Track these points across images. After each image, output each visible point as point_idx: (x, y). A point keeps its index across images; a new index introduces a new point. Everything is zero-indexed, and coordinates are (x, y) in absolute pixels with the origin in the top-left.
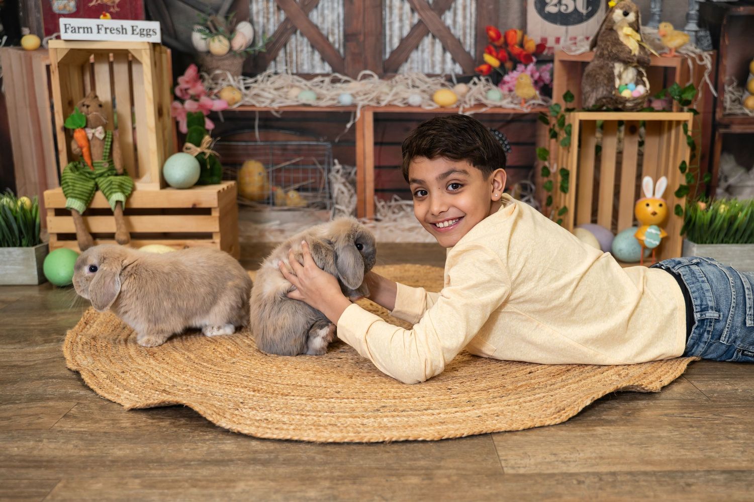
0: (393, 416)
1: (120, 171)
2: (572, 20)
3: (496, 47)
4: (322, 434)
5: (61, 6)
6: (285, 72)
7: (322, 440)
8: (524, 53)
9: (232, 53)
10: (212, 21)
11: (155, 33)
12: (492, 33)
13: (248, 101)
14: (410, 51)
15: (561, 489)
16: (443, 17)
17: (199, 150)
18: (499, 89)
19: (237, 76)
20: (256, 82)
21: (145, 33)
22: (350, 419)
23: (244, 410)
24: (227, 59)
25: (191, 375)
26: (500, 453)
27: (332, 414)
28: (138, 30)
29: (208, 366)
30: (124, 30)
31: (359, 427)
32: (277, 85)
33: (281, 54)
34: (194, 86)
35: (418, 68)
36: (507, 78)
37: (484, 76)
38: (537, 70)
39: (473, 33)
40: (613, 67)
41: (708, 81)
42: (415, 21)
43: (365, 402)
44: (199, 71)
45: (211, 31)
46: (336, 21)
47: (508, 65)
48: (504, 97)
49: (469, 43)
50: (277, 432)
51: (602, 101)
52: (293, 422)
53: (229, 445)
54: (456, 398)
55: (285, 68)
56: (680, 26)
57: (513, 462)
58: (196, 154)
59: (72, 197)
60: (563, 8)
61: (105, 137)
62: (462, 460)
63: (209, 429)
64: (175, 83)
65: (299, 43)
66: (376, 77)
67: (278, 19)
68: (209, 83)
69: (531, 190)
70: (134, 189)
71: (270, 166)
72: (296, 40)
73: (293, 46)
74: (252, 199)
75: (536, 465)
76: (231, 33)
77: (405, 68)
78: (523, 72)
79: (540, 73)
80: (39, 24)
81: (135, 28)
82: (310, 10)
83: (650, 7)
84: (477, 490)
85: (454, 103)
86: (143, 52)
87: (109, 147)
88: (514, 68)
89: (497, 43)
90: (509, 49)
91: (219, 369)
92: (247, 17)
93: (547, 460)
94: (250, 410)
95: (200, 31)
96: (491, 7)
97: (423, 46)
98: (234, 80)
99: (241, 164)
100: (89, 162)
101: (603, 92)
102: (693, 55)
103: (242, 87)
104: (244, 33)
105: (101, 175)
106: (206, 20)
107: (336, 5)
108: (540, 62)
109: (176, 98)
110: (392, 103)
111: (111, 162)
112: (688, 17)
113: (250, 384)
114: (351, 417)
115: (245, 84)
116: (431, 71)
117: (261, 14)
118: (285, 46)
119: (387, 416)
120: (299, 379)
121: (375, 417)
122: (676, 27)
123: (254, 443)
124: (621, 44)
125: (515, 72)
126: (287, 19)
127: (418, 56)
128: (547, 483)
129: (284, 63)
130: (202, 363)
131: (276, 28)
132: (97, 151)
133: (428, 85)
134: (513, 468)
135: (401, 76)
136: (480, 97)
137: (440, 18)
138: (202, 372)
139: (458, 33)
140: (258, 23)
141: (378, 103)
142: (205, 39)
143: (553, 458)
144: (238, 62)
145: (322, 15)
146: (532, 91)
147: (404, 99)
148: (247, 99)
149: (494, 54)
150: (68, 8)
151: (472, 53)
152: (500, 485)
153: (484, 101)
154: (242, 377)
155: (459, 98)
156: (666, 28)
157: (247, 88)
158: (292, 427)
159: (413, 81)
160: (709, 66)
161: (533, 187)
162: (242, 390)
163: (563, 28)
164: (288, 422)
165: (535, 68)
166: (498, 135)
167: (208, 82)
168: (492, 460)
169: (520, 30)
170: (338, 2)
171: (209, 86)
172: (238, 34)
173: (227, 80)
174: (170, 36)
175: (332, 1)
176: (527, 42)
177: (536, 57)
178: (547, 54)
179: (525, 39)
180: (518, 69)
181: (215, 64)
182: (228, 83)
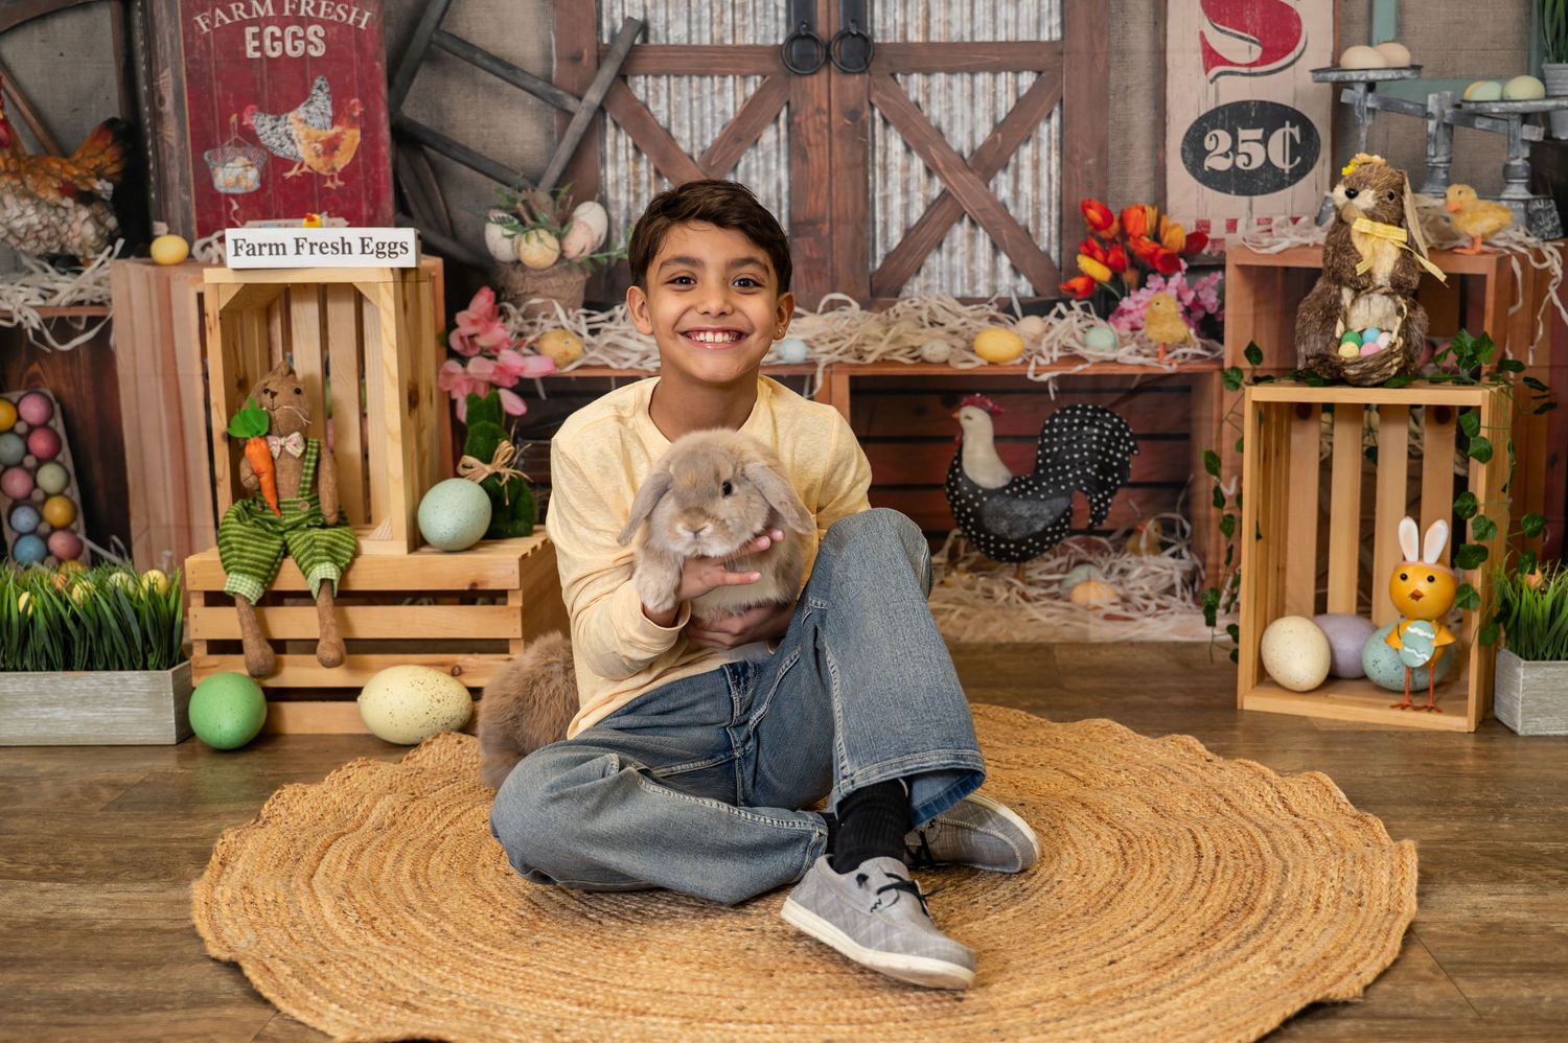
1: (332, 519)
2: (1260, 184)
3: (1102, 241)
5: (232, 179)
8: (1162, 252)
9: (566, 263)
10: (524, 202)
11: (406, 249)
12: (1094, 215)
13: (595, 358)
14: (927, 252)
16: (991, 185)
17: (489, 469)
18: (1111, 325)
19: (574, 308)
20: (611, 319)
21: (386, 250)
24: (554, 275)
25: (453, 970)
28: (372, 245)
29: (486, 949)
30: (346, 246)
34: (487, 330)
35: (941, 286)
36: (1126, 303)
37: (1078, 301)
38: (1190, 287)
39: (1055, 214)
41: (1557, 303)
42: (936, 192)
44: (498, 300)
45: (524, 220)
46: (774, 196)
47: (1129, 276)
48: (1121, 342)
49: (1047, 236)
56: (1490, 192)
58: (483, 477)
59: (237, 571)
60: (1241, 161)
61: (305, 452)
64: (451, 325)
66: (855, 305)
68: (517, 323)
69: (1183, 532)
70: (356, 553)
76: (562, 224)
77: (915, 286)
78: (1159, 289)
79: (1197, 292)
80: (187, 213)
81: (366, 241)
83: (1427, 155)
85: (1018, 356)
86: (382, 287)
87: (311, 471)
88: (1142, 284)
89: (1104, 234)
90: (1131, 244)
91: (509, 957)
92: (594, 192)
95: (501, 221)
96: (1091, 161)
97: (951, 241)
98: (568, 317)
100: (273, 503)
102: (1523, 250)
103: (584, 331)
104: (589, 223)
105: (295, 526)
106: (514, 201)
107: (773, 166)
108: (1193, 270)
109: (452, 354)
110: (888, 358)
111: (315, 500)
112: (1507, 173)
113: (572, 991)
115: (588, 323)
116: (968, 292)
117: (623, 186)
120: (668, 979)
122: (1483, 194)
124: (1348, 250)
125: (1143, 290)
127: (941, 263)
130: (475, 944)
132: (289, 481)
133: (963, 320)
135: (906, 303)
136: (1072, 343)
137: (987, 186)
138: (474, 963)
139: (1024, 215)
140: (617, 202)
141: (860, 358)
142: (510, 236)
144: (577, 281)
146: (1182, 330)
147: (914, 349)
148: (592, 354)
149: (1099, 255)
150: (243, 184)
151: (1054, 255)
153: (1080, 351)
154: (555, 977)
155: (1028, 344)
156: (1461, 195)
157: (594, 332)
159: (931, 312)
160: (1558, 271)
161: (1187, 527)
162: (556, 1003)
163: (1245, 199)
165: (1185, 280)
166: (1109, 421)
167: (516, 321)
169: (1153, 206)
170: (778, 160)
171: (517, 328)
172: (575, 225)
173: (553, 316)
174: (442, 232)
175: (766, 158)
176: (1166, 229)
177: (1186, 260)
178: (1210, 253)
179: (1163, 224)
180: (1148, 285)
181: (529, 285)
182: (556, 323)
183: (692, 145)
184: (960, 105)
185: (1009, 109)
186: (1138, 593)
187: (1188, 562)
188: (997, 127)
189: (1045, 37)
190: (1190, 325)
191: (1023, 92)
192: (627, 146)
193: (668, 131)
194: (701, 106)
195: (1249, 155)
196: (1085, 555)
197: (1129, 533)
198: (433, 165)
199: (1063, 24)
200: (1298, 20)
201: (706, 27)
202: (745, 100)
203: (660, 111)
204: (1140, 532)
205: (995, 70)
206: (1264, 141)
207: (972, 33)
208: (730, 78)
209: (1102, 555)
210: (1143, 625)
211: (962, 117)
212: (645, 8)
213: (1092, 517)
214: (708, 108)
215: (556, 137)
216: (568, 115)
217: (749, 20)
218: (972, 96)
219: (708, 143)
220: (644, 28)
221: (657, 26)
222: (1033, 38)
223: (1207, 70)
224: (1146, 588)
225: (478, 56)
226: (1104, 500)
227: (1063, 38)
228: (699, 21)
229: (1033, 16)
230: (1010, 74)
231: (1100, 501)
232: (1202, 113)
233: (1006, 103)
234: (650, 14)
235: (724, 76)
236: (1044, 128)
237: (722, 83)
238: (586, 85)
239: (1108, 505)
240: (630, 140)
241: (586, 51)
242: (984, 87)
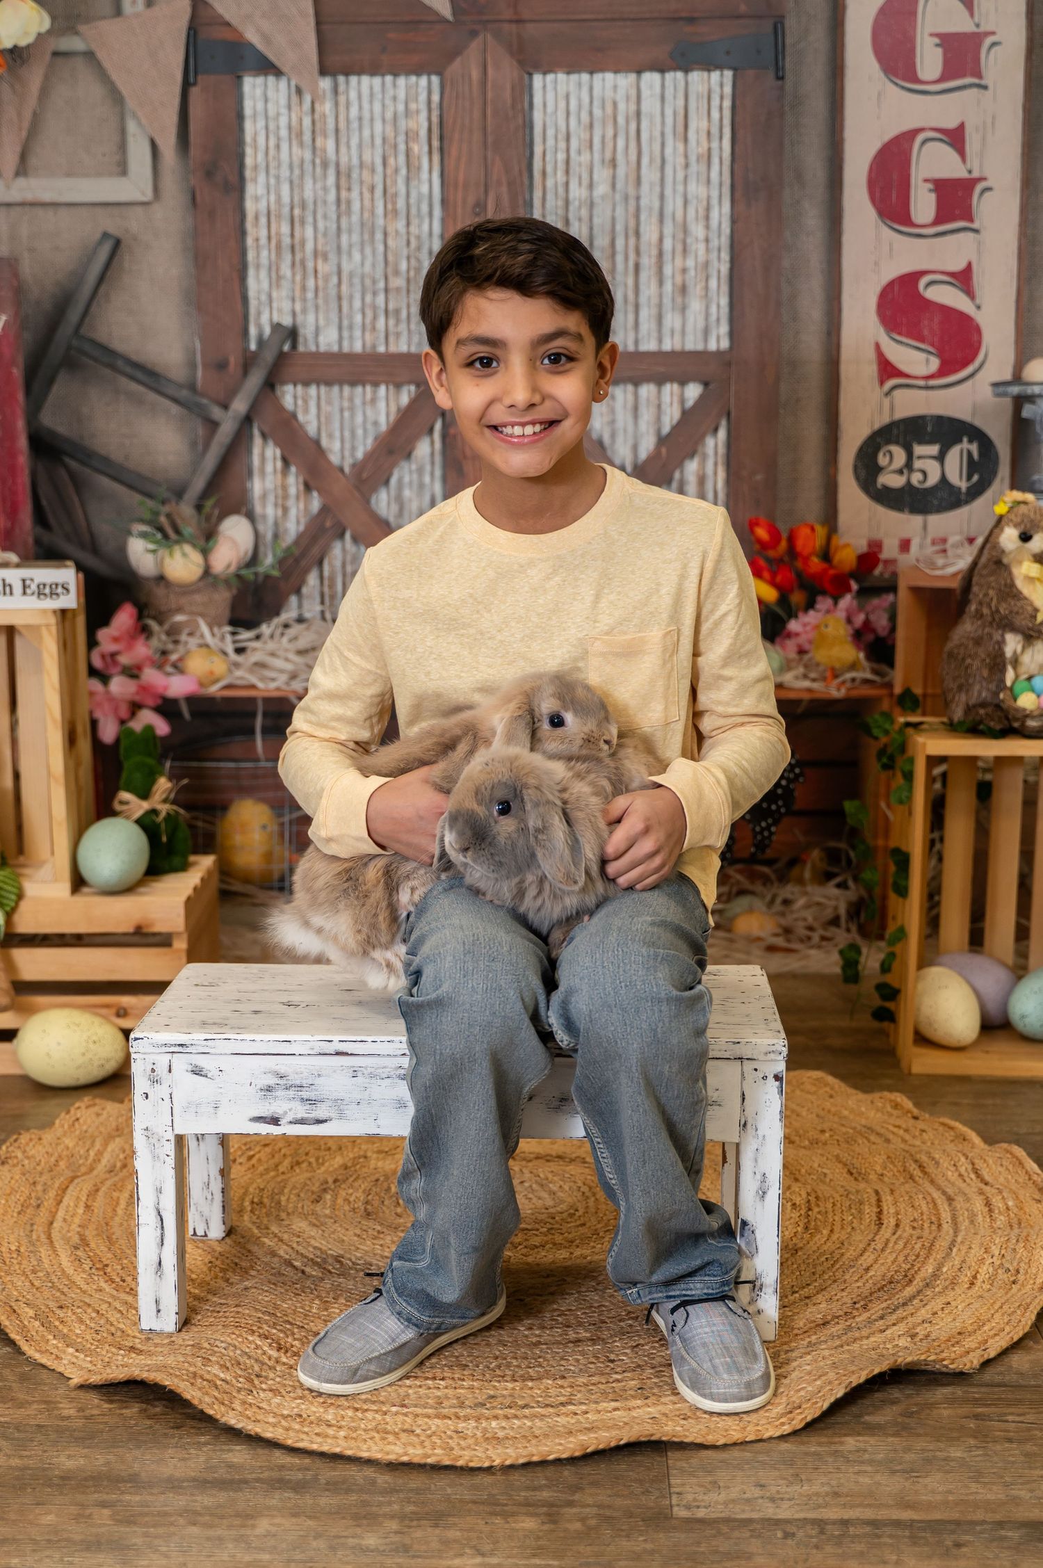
0: (507, 1417)
2: (936, 502)
3: (769, 560)
4: (393, 1447)
6: (319, 616)
7: (392, 1457)
8: (832, 572)
9: (211, 580)
10: (168, 516)
11: (67, 590)
12: (762, 533)
13: (241, 678)
15: (755, 1546)
17: (145, 805)
18: (778, 648)
19: (220, 626)
20: (258, 637)
21: (47, 591)
22: (437, 1421)
23: (262, 1395)
24: (198, 591)
26: (673, 1482)
27: (405, 1410)
28: (34, 587)
30: (8, 589)
31: (451, 1438)
32: (302, 643)
33: (312, 579)
34: (130, 647)
36: (793, 626)
38: (861, 608)
40: (1002, 643)
43: (462, 1387)
44: (140, 616)
45: (168, 534)
47: (797, 598)
48: (787, 666)
50: (319, 1440)
51: (977, 713)
52: (343, 1423)
53: (239, 1455)
54: (618, 1381)
55: (318, 608)
57: (690, 1497)
58: (138, 814)
60: (916, 478)
62: (609, 1492)
63: (204, 1425)
64: (92, 643)
65: (349, 558)
67: (306, 509)
68: (160, 640)
69: (849, 861)
70: (21, 896)
71: (287, 810)
72: (344, 550)
73: (338, 563)
74: (247, 880)
75: (726, 1504)
76: (207, 538)
78: (828, 612)
79: (867, 615)
81: (28, 582)
82: (374, 489)
84: (625, 1544)
86: (44, 632)
88: (810, 605)
89: (771, 553)
90: (799, 564)
92: (241, 506)
93: (746, 1496)
94: (270, 1394)
95: (144, 535)
96: (759, 477)
98: (213, 635)
99: (224, 808)
101: (980, 693)
103: (230, 649)
104: (235, 538)
106: (157, 514)
107: (427, 479)
108: (867, 592)
109: (92, 672)
114: (438, 1416)
115: (234, 642)
117: (271, 498)
118: (320, 563)
119: (496, 1417)
121: (478, 1419)
123: (277, 1453)
124: (1017, 595)
125: (811, 613)
126: (324, 510)
128: (736, 1534)
129: (318, 599)
131: (302, 528)
134: (688, 1507)
140: (264, 517)
142: (154, 551)
143: (757, 1492)
144: (223, 598)
145: (399, 499)
146: (851, 653)
148: (239, 673)
149: (766, 575)
152: (661, 1535)
157: (240, 651)
158: (342, 1433)
161: (852, 854)
163: (918, 520)
164: (334, 1422)
165: (855, 603)
167: (160, 638)
168: (657, 1493)
169: (823, 524)
170: (432, 474)
171: (161, 646)
172: (221, 539)
173: (198, 634)
174: (82, 546)
175: (420, 471)
176: (837, 548)
177: (858, 581)
178: (882, 574)
179: (834, 542)
180: (818, 606)
181: (173, 602)
182: (200, 641)
183: (343, 458)
184: (623, 417)
185: (675, 421)
186: (801, 924)
187: (852, 894)
188: (662, 441)
189: (712, 346)
190: (859, 648)
191: (690, 403)
192: (275, 459)
193: (317, 443)
194: (352, 416)
195: (924, 473)
196: (747, 885)
197: (793, 862)
198: (72, 475)
199: (732, 334)
200: (978, 330)
201: (358, 333)
202: (399, 410)
203: (309, 421)
204: (804, 862)
205: (660, 381)
206: (941, 458)
207: (636, 342)
208: (382, 389)
209: (764, 884)
210: (807, 957)
211: (625, 431)
212: (294, 314)
213: (755, 845)
214: (359, 419)
215: (200, 447)
216: (213, 425)
217: (403, 327)
218: (636, 409)
219: (360, 455)
220: (293, 334)
221: (307, 331)
222: (700, 347)
223: (882, 383)
224: (810, 919)
225: (120, 363)
226: (768, 828)
227: (731, 348)
228: (351, 327)
229: (701, 324)
230: (676, 386)
231: (763, 829)
232: (877, 426)
233: (671, 416)
234: (300, 319)
235: (376, 385)
236: (710, 442)
237: (374, 393)
238: (233, 392)
239: (771, 834)
240: (278, 452)
241: (232, 360)
242: (648, 400)
